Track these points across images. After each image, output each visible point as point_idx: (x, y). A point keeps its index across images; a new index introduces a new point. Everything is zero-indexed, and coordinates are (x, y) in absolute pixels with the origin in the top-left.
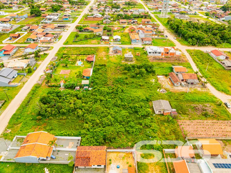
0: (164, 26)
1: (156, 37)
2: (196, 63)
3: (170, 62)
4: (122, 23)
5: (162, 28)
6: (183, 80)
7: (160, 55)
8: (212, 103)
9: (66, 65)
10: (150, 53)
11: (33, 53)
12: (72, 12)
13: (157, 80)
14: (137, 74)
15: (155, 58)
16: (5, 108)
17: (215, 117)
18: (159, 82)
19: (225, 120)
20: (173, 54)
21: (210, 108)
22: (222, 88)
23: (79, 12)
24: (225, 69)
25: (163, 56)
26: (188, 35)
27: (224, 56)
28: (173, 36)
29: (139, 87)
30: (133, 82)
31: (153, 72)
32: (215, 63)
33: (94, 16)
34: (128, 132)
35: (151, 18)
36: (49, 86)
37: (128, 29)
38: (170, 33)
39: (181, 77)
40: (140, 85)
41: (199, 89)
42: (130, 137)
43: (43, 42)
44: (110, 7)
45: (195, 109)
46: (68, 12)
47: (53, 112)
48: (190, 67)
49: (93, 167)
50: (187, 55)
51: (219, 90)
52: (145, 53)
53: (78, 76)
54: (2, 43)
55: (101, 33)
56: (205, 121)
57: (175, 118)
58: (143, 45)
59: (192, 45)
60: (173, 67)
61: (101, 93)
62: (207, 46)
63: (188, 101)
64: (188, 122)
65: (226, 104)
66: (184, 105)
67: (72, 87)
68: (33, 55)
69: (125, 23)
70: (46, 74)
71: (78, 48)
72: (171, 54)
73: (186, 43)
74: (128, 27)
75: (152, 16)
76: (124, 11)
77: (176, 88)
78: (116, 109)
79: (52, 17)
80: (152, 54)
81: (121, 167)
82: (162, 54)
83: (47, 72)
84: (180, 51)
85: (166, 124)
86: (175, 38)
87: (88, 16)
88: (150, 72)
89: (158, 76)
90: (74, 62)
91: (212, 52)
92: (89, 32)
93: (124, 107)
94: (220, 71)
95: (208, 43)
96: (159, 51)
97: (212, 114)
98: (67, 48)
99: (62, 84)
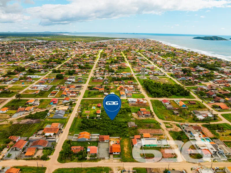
0: (141, 85)
1: (135, 92)
2: (153, 107)
3: (140, 106)
4: (116, 83)
5: (140, 86)
6: (143, 115)
7: (135, 103)
8: (154, 124)
9: (88, 109)
10: (130, 102)
11: (69, 103)
12: (82, 75)
13: (132, 114)
14: (122, 112)
15: (132, 105)
16: (65, 126)
17: (154, 128)
18: (133, 115)
19: (157, 129)
20: (142, 102)
21: (153, 125)
22: (161, 117)
23: (87, 75)
24: (167, 109)
25: (137, 104)
26: (152, 91)
27: (168, 102)
28: (145, 92)
29: (123, 118)
30: (120, 116)
31: (130, 111)
32: (163, 107)
33: (98, 79)
34: (117, 132)
35: (134, 80)
36: (82, 118)
37: (119, 87)
38: (144, 90)
39: (142, 113)
40: (123, 117)
41: (150, 118)
42: (118, 134)
43: (71, 97)
44: (108, 71)
45: (146, 125)
46: (80, 75)
47: (87, 127)
48: (149, 108)
49: (105, 141)
50: (150, 102)
51: (159, 119)
52: (128, 102)
53: (94, 114)
54: (48, 97)
55: (103, 91)
56: (149, 129)
57: (136, 128)
58: (127, 97)
59: (154, 97)
60: (140, 108)
61: (106, 120)
62: (163, 97)
63: (144, 122)
64: (141, 130)
65: (160, 123)
66: (142, 124)
67: (93, 118)
68: (69, 104)
69: (117, 83)
70: (78, 113)
71: (91, 100)
72: (141, 102)
73: (151, 96)
74: (119, 86)
75: (135, 77)
76: (117, 75)
77: (140, 118)
78: (113, 126)
79: (71, 80)
80: (131, 103)
81: (114, 141)
82: (136, 103)
83: (79, 112)
84: (147, 100)
85: (132, 130)
86: (146, 93)
87: (94, 79)
88: (129, 111)
89: (132, 113)
90: (91, 107)
91: (163, 101)
92: (96, 90)
93: (116, 125)
94: (164, 110)
95: (163, 96)
96: (134, 101)
97: (153, 127)
98: (85, 100)
99: (88, 117)
